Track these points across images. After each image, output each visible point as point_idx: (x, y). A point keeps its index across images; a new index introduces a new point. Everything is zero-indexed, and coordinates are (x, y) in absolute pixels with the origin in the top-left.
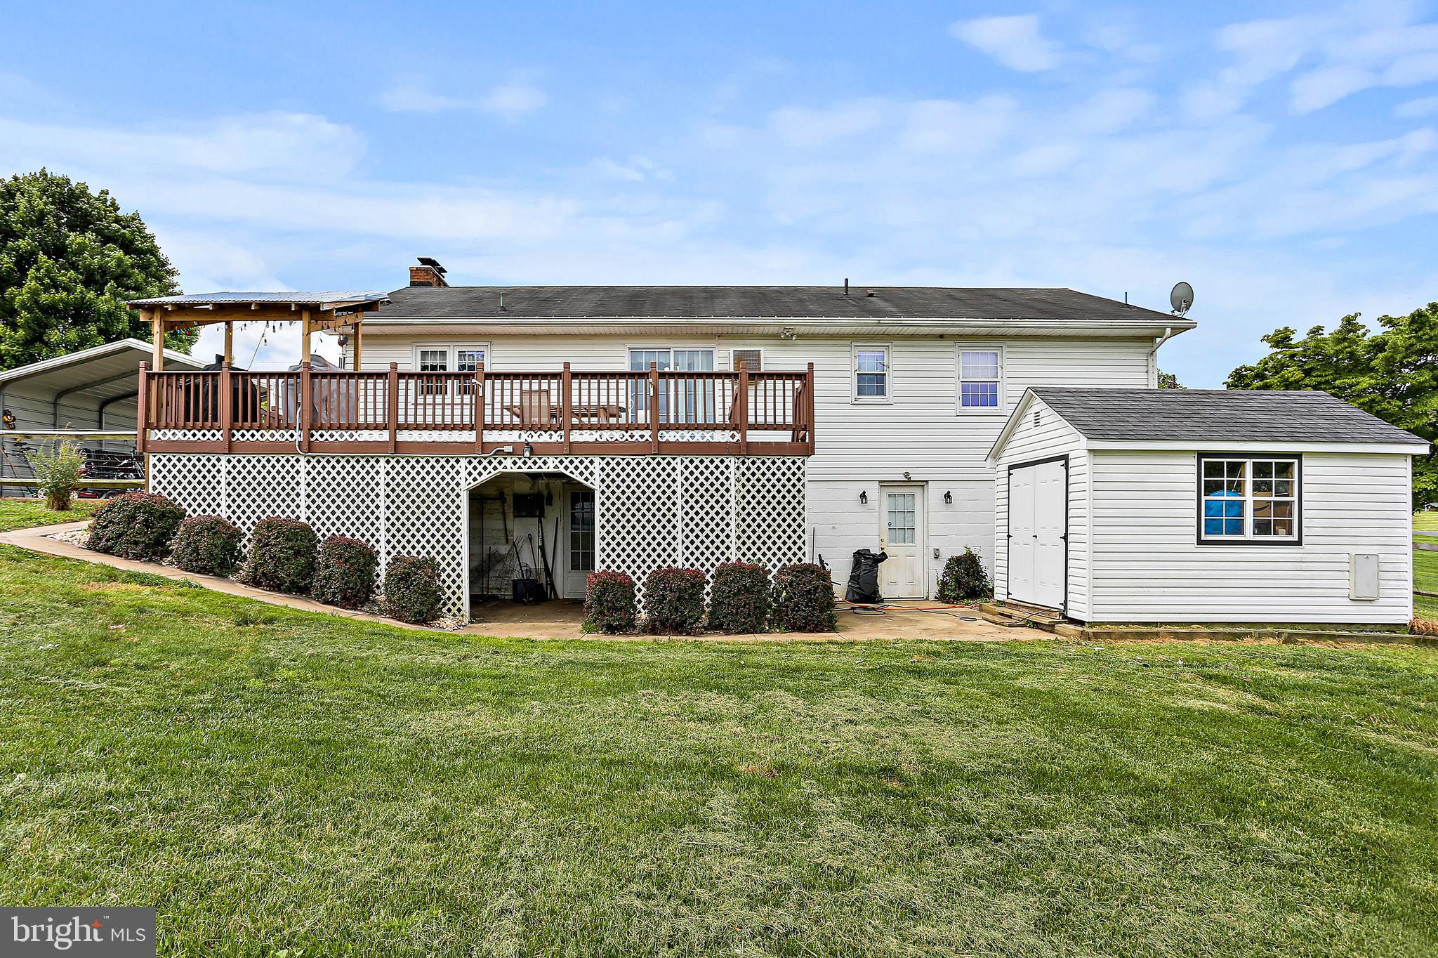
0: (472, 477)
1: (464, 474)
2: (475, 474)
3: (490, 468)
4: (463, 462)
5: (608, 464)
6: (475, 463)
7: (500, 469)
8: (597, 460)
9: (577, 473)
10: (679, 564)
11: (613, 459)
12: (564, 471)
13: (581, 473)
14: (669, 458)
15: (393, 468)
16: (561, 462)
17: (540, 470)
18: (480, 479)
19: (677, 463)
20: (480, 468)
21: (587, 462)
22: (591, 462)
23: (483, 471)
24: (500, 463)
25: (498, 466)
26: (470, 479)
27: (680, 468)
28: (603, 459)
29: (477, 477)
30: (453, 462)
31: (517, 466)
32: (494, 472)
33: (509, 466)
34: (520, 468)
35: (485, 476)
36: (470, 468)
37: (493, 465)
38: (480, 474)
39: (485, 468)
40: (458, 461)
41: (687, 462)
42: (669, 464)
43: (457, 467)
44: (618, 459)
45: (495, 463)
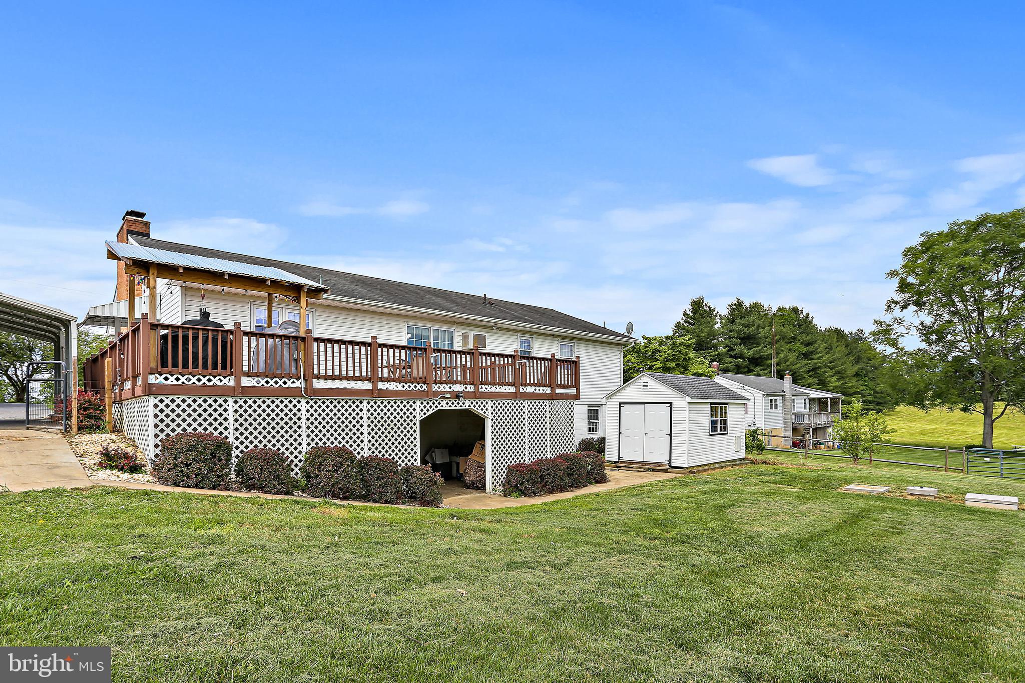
0: (423, 412)
1: (418, 410)
2: (425, 410)
3: (434, 407)
4: (418, 403)
5: (494, 404)
6: (425, 403)
7: (439, 407)
8: (490, 402)
9: (480, 409)
10: (526, 462)
11: (497, 401)
12: (473, 408)
13: (482, 409)
14: (522, 401)
15: (372, 407)
16: (472, 403)
17: (461, 408)
18: (428, 414)
19: (526, 403)
20: (428, 407)
21: (484, 403)
22: (487, 403)
23: (429, 409)
24: (439, 403)
25: (438, 405)
26: (422, 414)
27: (526, 406)
28: (492, 401)
29: (426, 412)
30: (411, 403)
31: (449, 405)
32: (436, 409)
33: (444, 405)
34: (450, 406)
35: (431, 412)
36: (422, 407)
37: (435, 405)
38: (428, 410)
39: (431, 407)
40: (414, 403)
41: (529, 403)
42: (522, 404)
43: (414, 406)
44: (499, 401)
45: (436, 403)
